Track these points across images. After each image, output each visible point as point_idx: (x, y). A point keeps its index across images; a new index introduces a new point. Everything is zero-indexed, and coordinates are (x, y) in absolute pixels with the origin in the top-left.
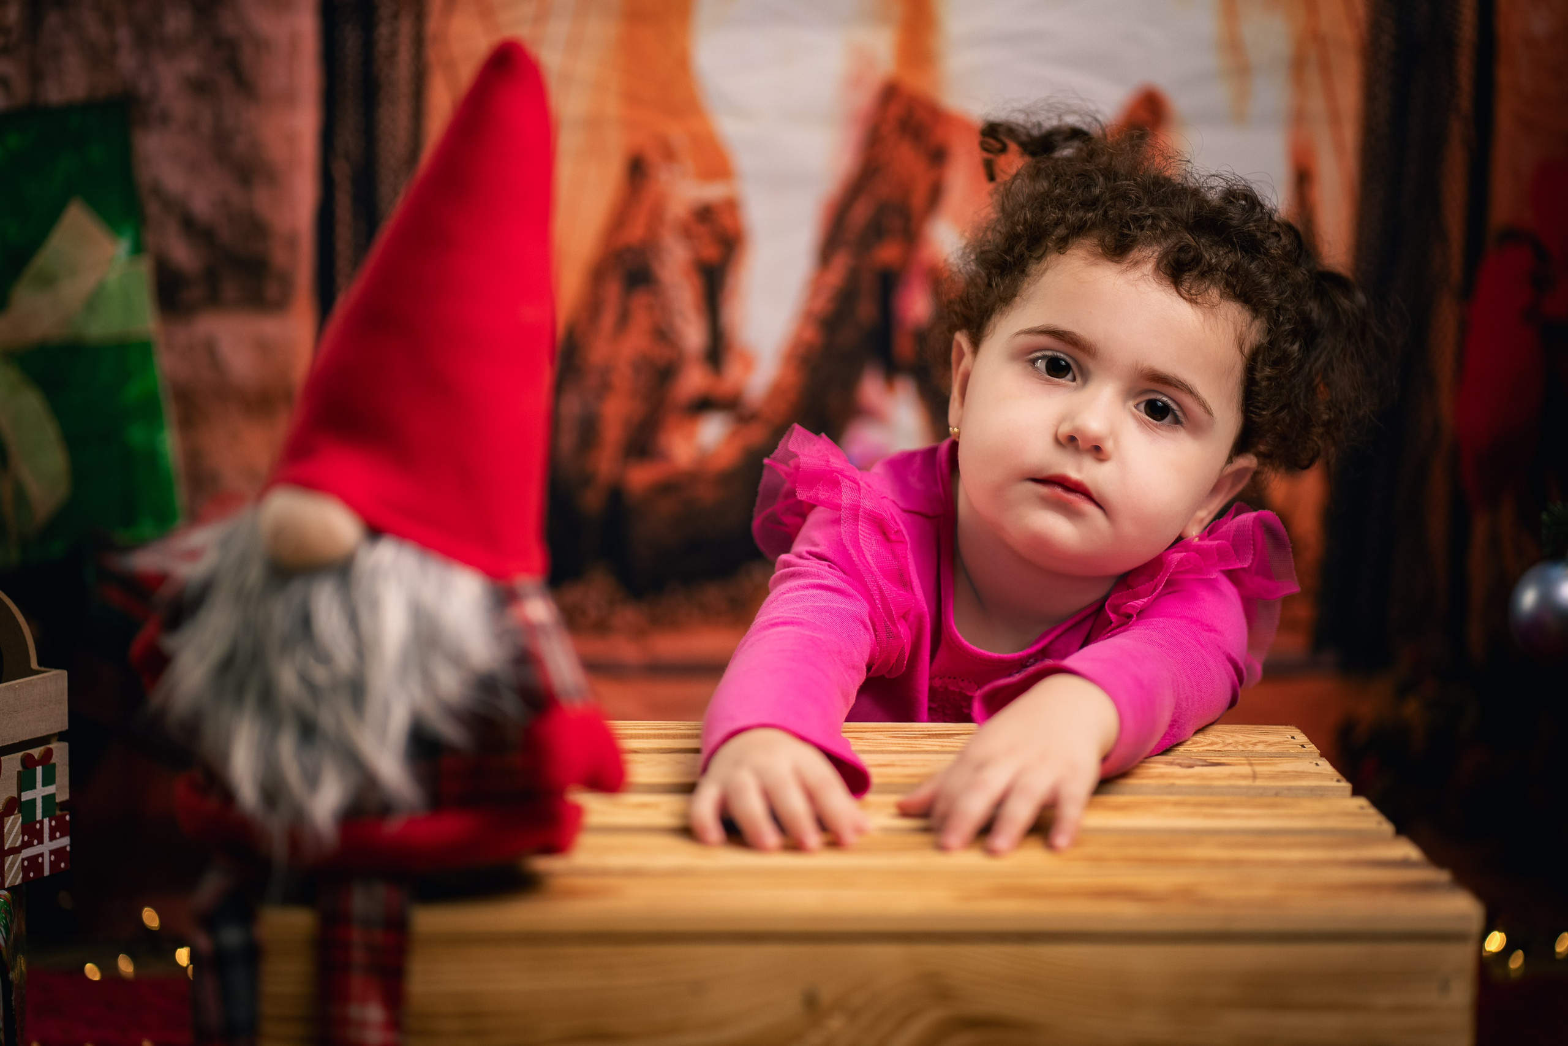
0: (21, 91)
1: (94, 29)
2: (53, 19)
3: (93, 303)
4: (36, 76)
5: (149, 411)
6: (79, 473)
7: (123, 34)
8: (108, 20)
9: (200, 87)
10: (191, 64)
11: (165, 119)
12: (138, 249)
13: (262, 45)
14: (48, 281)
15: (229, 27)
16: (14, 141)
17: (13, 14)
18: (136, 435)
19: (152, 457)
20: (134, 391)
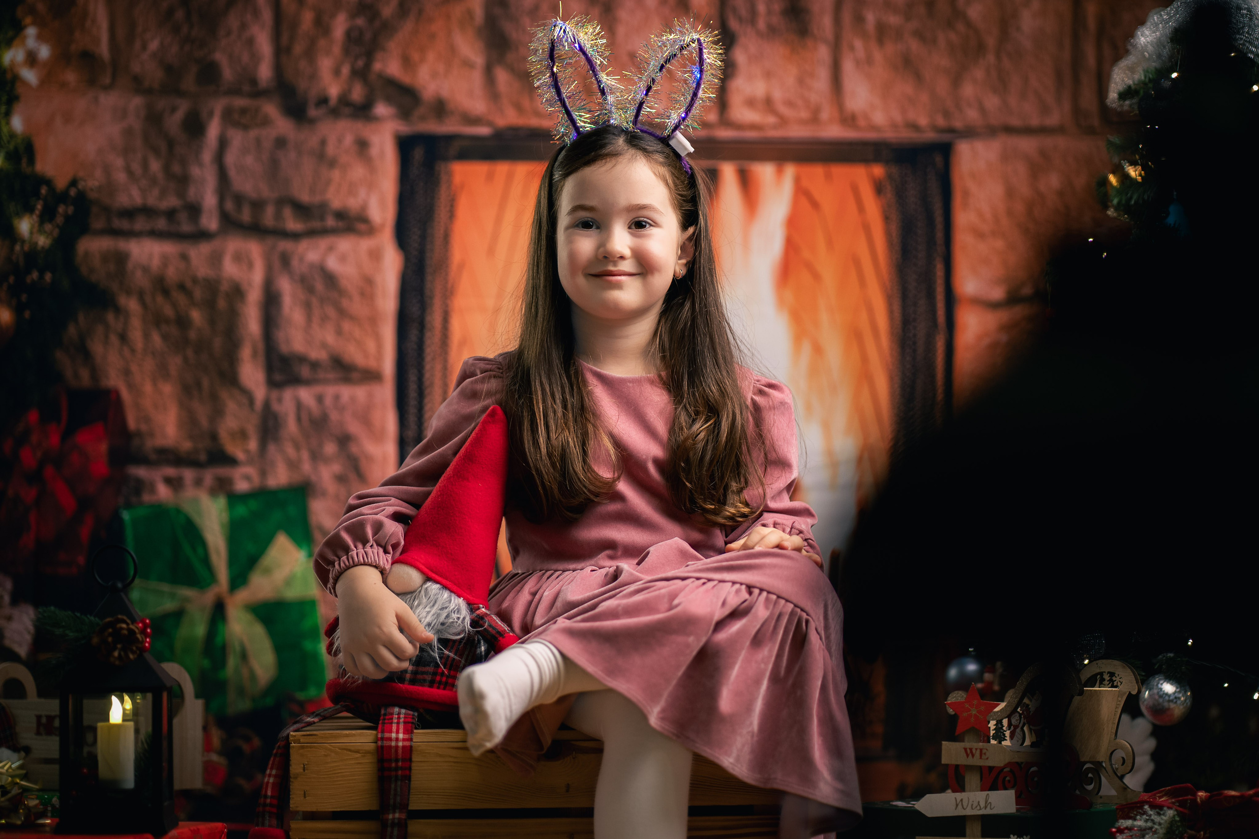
0: (256, 481)
1: (290, 451)
2: (272, 448)
3: (289, 581)
4: (263, 473)
5: (313, 634)
6: (282, 664)
7: (305, 455)
8: (297, 447)
9: (341, 479)
10: (336, 468)
11: (324, 494)
12: (310, 555)
13: (370, 458)
14: (268, 571)
15: (354, 449)
16: (253, 504)
17: (253, 445)
18: (308, 645)
19: (315, 656)
20: (307, 624)
